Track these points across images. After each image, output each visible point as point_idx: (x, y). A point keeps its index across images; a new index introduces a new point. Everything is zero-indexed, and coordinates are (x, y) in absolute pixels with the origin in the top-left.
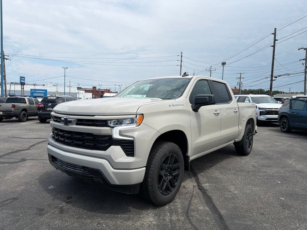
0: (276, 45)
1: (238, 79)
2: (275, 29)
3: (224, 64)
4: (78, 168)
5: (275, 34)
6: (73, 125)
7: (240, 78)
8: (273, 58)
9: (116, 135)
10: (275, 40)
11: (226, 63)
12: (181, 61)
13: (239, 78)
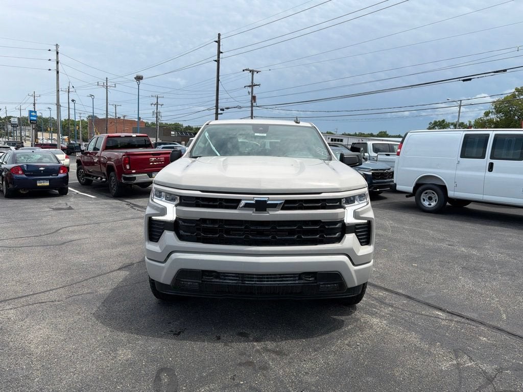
0: (220, 60)
1: (153, 105)
2: (219, 35)
3: (139, 78)
4: (291, 277)
5: (218, 42)
6: (278, 211)
7: (157, 104)
8: (218, 80)
9: (349, 219)
10: (219, 52)
11: (142, 77)
12: (58, 63)
13: (155, 105)
